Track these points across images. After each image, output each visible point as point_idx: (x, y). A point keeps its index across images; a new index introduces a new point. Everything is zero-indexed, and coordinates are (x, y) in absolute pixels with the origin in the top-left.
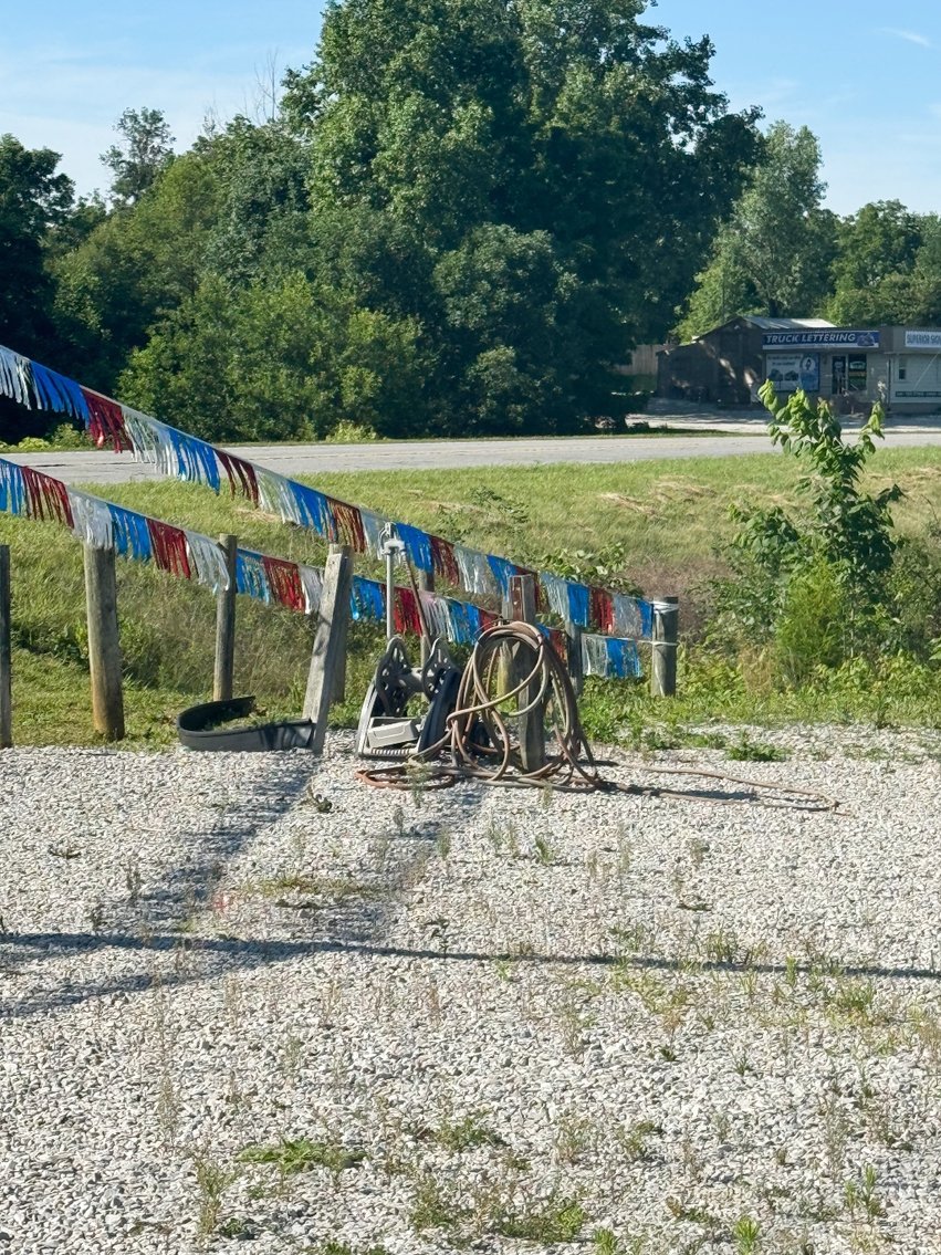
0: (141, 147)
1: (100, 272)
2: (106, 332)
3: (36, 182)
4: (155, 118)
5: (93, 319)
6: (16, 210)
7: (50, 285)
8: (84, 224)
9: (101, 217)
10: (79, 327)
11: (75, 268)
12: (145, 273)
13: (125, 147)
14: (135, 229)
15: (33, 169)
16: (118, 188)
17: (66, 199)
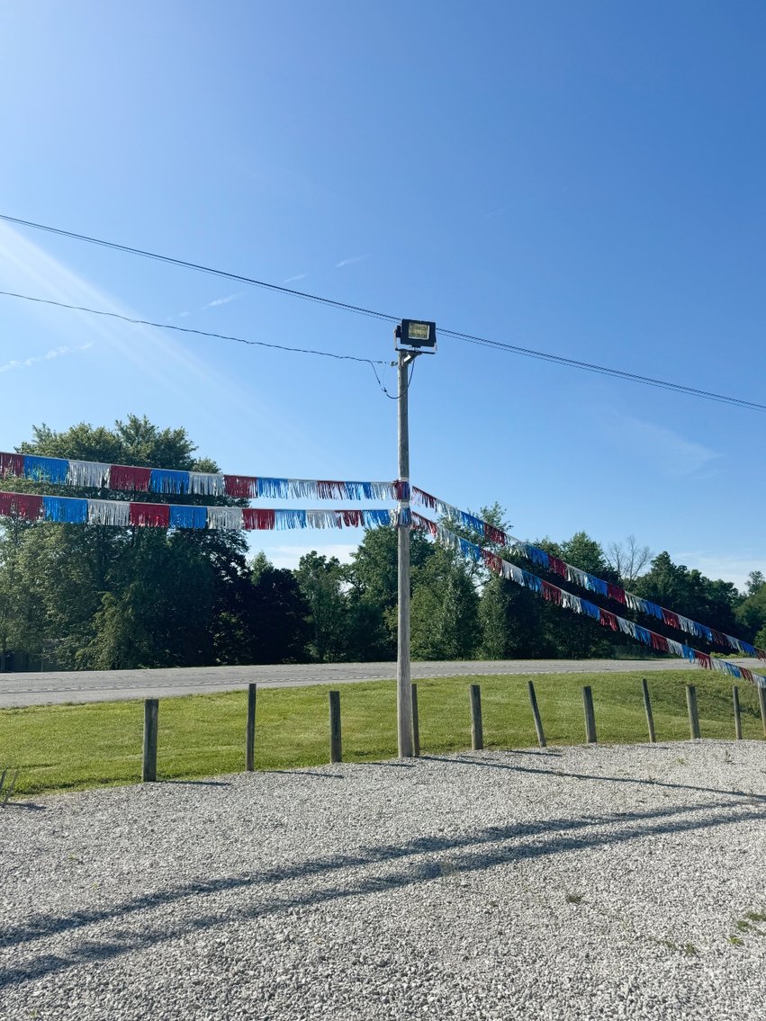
0: (755, 580)
1: (747, 611)
2: (750, 627)
3: (728, 590)
4: (759, 573)
5: (746, 624)
6: (724, 597)
7: (734, 615)
8: (742, 600)
9: (746, 598)
10: (743, 626)
11: (740, 611)
12: (759, 612)
13: (751, 580)
14: (756, 600)
15: (727, 587)
16: (750, 591)
17: (736, 594)
